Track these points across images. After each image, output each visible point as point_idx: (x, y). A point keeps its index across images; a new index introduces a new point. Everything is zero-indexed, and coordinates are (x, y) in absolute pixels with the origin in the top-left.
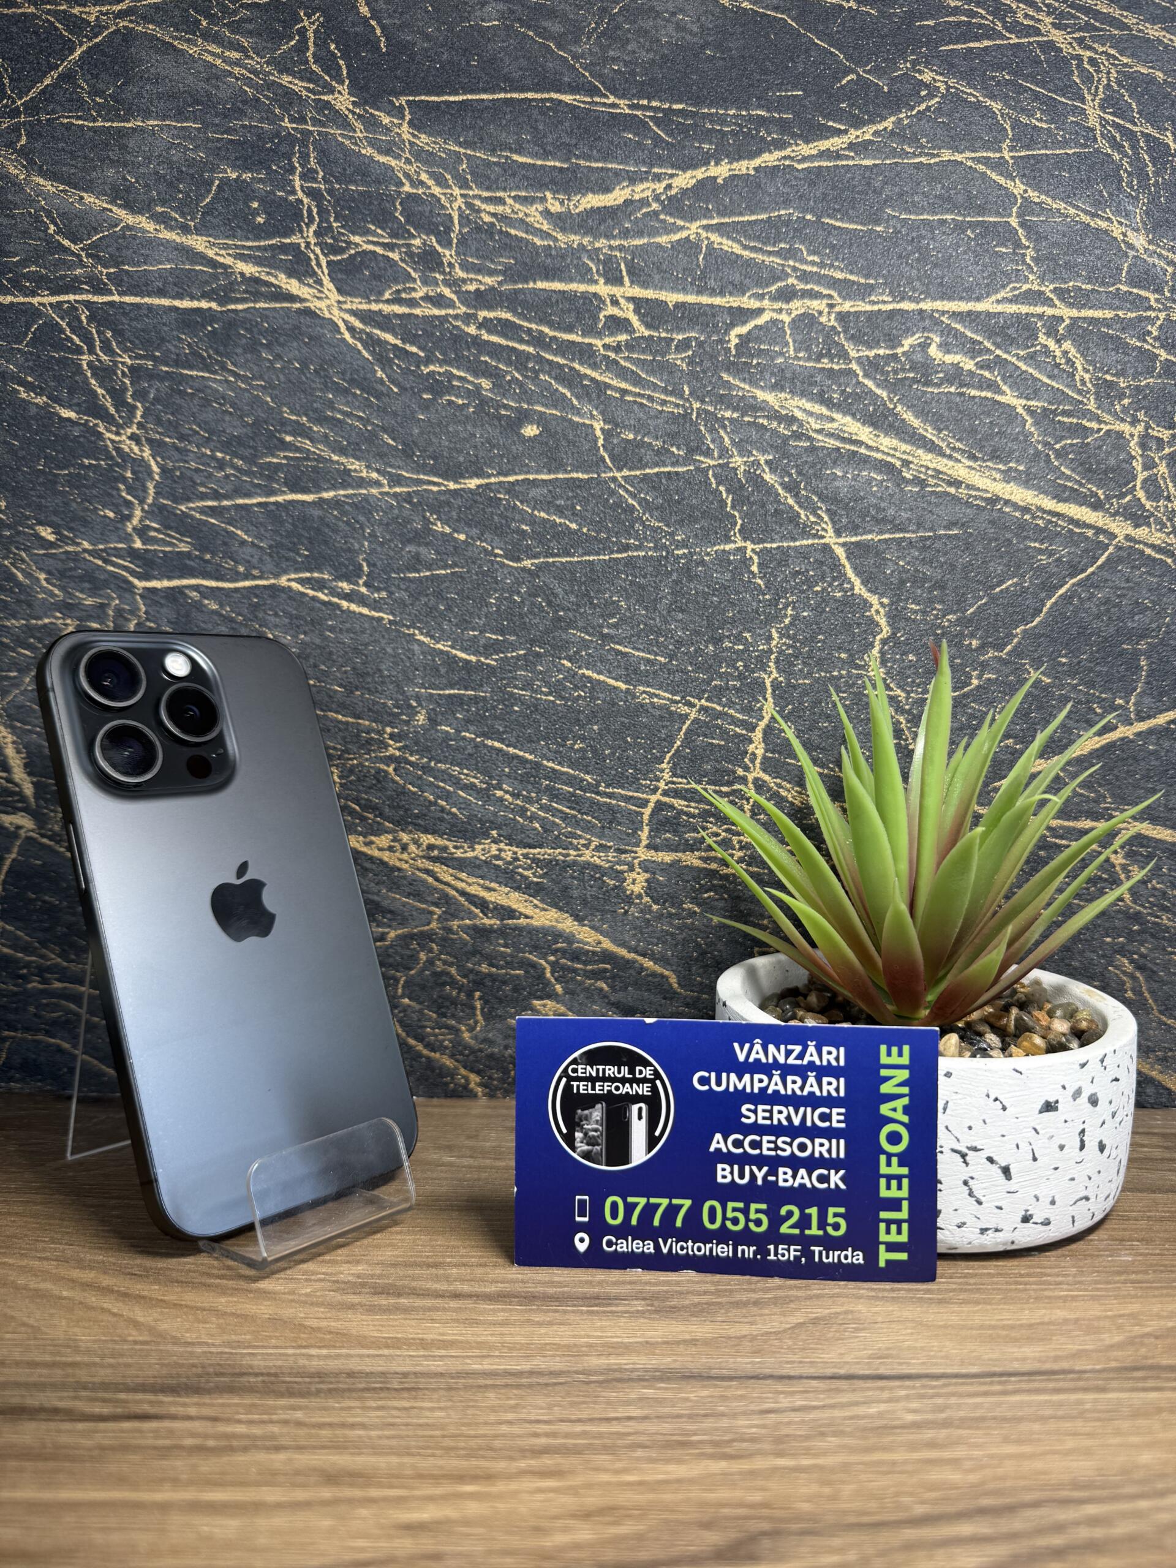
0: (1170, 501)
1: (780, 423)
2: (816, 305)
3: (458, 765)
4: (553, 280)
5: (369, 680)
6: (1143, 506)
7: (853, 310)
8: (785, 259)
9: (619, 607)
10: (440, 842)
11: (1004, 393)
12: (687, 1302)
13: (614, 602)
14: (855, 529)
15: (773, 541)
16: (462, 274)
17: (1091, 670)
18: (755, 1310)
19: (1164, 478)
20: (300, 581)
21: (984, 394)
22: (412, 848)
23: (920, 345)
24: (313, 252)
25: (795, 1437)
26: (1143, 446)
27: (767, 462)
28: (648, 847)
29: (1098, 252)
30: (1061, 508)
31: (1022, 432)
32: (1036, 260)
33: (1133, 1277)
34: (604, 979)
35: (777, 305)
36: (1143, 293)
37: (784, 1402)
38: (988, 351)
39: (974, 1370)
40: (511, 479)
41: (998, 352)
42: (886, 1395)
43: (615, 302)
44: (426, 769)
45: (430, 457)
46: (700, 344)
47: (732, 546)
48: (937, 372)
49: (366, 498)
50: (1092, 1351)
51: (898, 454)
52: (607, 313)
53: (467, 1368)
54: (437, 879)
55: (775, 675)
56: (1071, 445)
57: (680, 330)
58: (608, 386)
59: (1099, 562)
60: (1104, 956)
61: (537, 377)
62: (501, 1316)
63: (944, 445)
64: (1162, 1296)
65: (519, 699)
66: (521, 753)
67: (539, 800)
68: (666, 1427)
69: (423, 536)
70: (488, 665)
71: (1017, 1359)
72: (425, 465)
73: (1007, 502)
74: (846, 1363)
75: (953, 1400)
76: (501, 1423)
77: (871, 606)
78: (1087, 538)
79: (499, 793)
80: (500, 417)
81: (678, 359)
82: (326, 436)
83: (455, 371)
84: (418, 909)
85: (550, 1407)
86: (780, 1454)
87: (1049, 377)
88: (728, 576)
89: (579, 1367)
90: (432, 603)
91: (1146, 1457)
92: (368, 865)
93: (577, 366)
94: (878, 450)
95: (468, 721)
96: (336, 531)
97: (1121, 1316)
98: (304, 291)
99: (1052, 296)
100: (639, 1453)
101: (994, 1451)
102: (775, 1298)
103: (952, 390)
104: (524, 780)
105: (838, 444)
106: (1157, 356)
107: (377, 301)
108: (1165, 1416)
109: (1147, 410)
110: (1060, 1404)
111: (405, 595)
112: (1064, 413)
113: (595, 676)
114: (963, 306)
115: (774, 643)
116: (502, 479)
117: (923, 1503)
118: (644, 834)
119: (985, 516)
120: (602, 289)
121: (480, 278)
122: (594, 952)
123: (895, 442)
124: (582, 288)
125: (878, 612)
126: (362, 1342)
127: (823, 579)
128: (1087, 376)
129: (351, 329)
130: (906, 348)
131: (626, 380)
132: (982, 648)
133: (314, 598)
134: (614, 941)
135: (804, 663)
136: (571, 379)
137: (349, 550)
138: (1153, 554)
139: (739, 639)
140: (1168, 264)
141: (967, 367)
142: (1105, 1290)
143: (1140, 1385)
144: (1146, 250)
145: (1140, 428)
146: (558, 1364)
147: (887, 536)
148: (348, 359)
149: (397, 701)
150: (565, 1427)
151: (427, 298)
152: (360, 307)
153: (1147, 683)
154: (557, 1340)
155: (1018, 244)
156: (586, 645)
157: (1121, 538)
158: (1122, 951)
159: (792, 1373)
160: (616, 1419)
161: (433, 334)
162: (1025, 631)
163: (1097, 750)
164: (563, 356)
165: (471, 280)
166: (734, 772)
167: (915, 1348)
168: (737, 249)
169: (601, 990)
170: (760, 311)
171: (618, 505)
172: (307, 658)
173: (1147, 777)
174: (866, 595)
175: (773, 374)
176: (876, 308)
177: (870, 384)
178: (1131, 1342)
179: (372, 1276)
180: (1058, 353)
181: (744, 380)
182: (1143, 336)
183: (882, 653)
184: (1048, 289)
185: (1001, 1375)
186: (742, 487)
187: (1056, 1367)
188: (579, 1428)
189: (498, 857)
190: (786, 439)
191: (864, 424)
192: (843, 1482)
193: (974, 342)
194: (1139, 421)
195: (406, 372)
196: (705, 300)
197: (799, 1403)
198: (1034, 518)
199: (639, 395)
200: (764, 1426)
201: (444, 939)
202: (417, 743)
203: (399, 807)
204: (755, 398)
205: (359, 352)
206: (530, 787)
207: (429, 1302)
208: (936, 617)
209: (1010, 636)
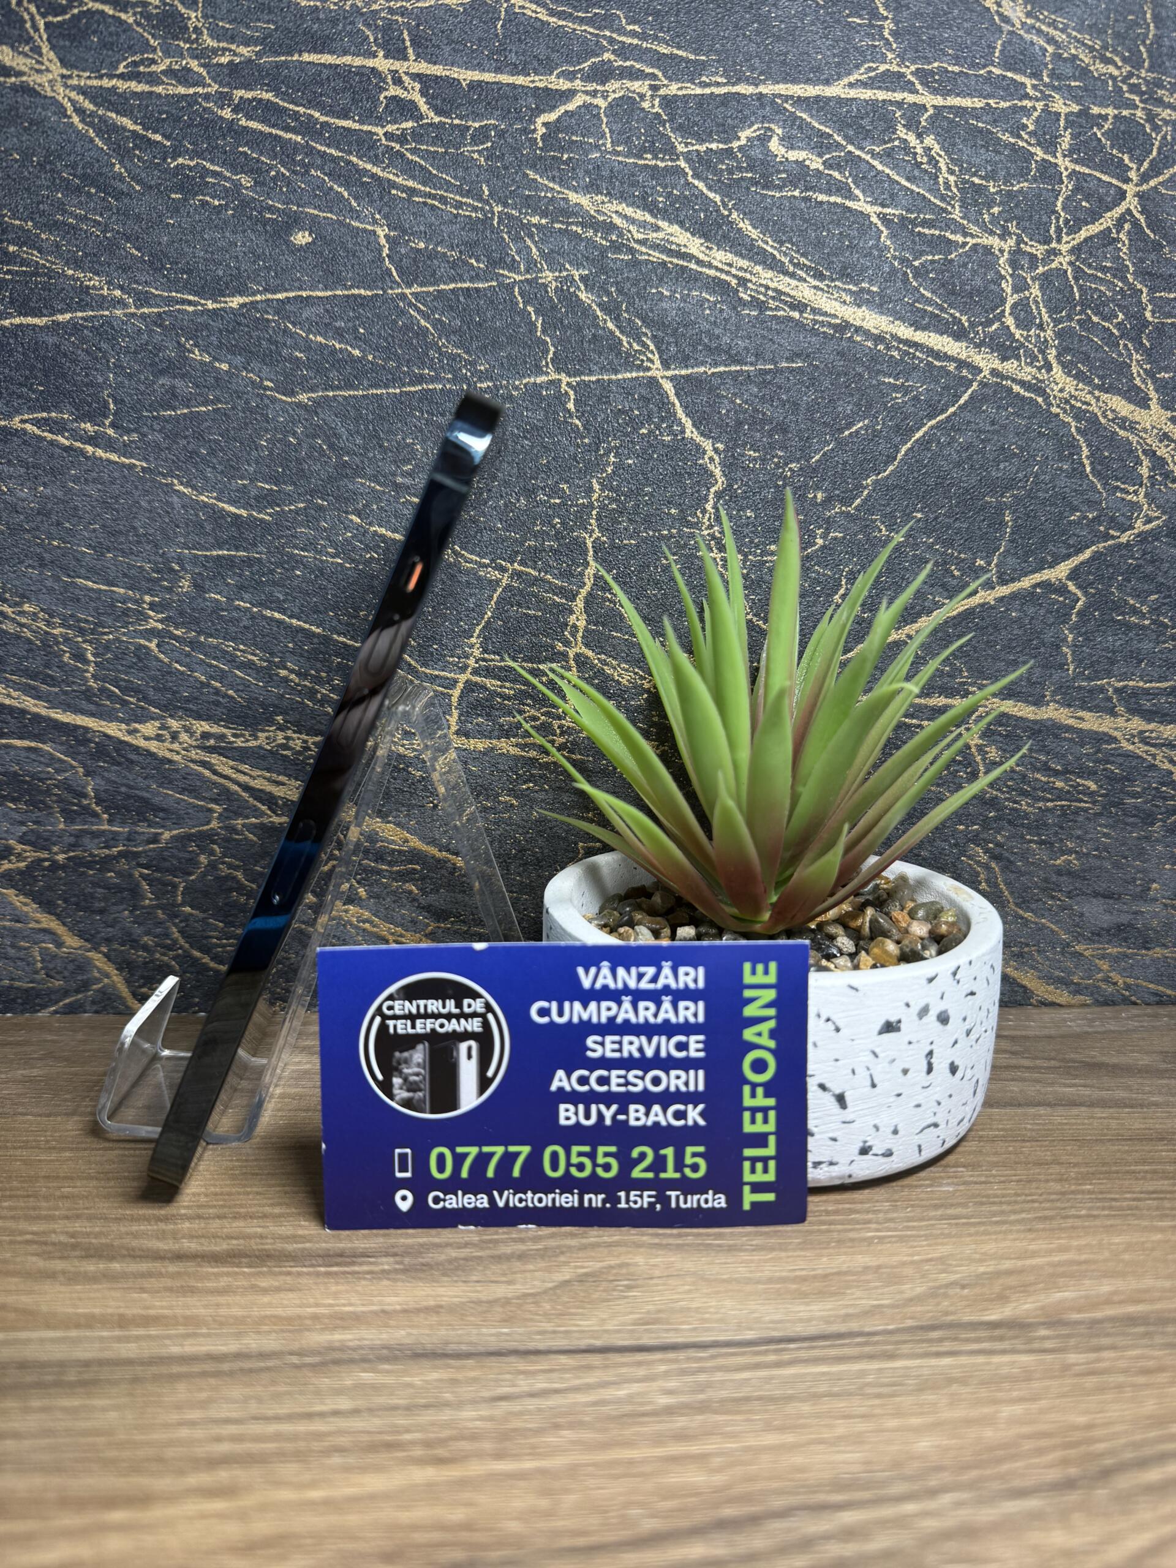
0: (1043, 329)
1: (596, 231)
2: (639, 86)
3: (233, 640)
4: (322, 52)
5: (122, 539)
6: (1012, 335)
7: (680, 93)
8: (599, 29)
9: (413, 452)
10: (215, 729)
11: (856, 199)
12: (443, 1257)
13: (408, 445)
14: (685, 361)
15: (591, 373)
16: (211, 43)
17: (949, 527)
18: (517, 1265)
19: (1036, 303)
20: (37, 423)
21: (833, 199)
22: (184, 737)
23: (759, 138)
24: (27, 9)
25: (523, 1432)
26: (1014, 263)
27: (582, 277)
28: (457, 733)
29: (966, 25)
30: (920, 337)
31: (876, 246)
32: (894, 33)
33: (950, 1211)
34: (411, 880)
35: (591, 87)
36: (1019, 78)
37: (524, 1385)
38: (838, 145)
39: (750, 1335)
40: (280, 296)
41: (850, 148)
42: (641, 1372)
43: (398, 81)
44: (193, 644)
45: (183, 272)
46: (501, 134)
47: (544, 378)
48: (779, 172)
49: (108, 322)
50: (887, 1306)
51: (734, 271)
52: (387, 93)
53: (164, 1352)
54: (215, 772)
55: (597, 534)
56: (933, 262)
57: (477, 116)
58: (394, 185)
59: (962, 401)
60: (956, 845)
61: (307, 172)
62: (223, 1282)
63: (786, 260)
64: (977, 1233)
65: (300, 562)
66: (307, 626)
67: (329, 681)
68: (375, 1423)
69: (178, 367)
70: (262, 521)
71: (801, 1320)
72: (177, 280)
73: (858, 330)
74: (606, 1331)
75: (719, 1376)
76: (181, 1424)
77: (704, 452)
78: (948, 373)
79: (283, 673)
80: (266, 222)
81: (473, 152)
82: (58, 246)
83: (208, 165)
84: (195, 806)
85: (246, 1400)
86: (499, 1456)
87: (908, 179)
88: (540, 415)
89: (295, 1346)
90: (190, 448)
91: (924, 1444)
92: (133, 757)
93: (354, 159)
94: (710, 266)
95: (241, 587)
96: (74, 361)
97: (931, 1260)
98: (20, 63)
99: (913, 79)
100: (336, 1460)
101: (752, 1442)
102: (546, 1249)
103: (796, 193)
104: (313, 656)
105: (664, 257)
106: (1032, 155)
107: (111, 77)
108: (955, 1387)
109: (1019, 220)
110: (839, 1377)
111: (159, 437)
112: (925, 223)
113: (389, 534)
114: (811, 91)
115: (596, 496)
116: (270, 296)
117: (653, 1516)
118: (453, 719)
119: (832, 346)
120: (382, 63)
121: (233, 47)
122: (400, 852)
123: (730, 257)
124: (358, 61)
125: (711, 459)
126: (51, 1321)
127: (650, 417)
128: (952, 179)
129: (79, 111)
130: (743, 142)
131: (414, 178)
132: (828, 501)
133: (52, 443)
134: (422, 839)
135: (630, 520)
136: (350, 176)
137: (90, 384)
138: (1022, 392)
139: (555, 491)
140: (1048, 42)
141: (813, 166)
142: (919, 1228)
143: (934, 1349)
144: (1023, 24)
145: (1011, 242)
146: (271, 1343)
147: (722, 369)
148: (78, 149)
149: (155, 563)
150: (256, 1428)
151: (169, 72)
152: (90, 83)
153: (1011, 541)
154: (280, 1312)
155: (874, 14)
156: (377, 497)
157: (986, 373)
158: (976, 839)
159: (541, 1346)
160: (322, 1415)
161: (179, 119)
162: (876, 482)
163: (954, 617)
164: (337, 148)
165: (224, 50)
166: (553, 647)
167: (689, 1309)
168: (544, 17)
169: (410, 892)
170: (571, 94)
171: (407, 328)
172: (48, 515)
173: (1008, 648)
174: (699, 439)
175: (587, 172)
176: (707, 91)
177: (701, 185)
178: (934, 1294)
179: (88, 1234)
180: (919, 150)
181: (553, 179)
182: (1017, 130)
183: (715, 507)
184: (908, 70)
185: (780, 1340)
186: (554, 307)
187: (842, 1328)
188: (272, 1428)
189: (285, 747)
190: (603, 251)
191: (693, 234)
192: (567, 1491)
193: (822, 135)
194: (1010, 234)
195: (150, 166)
196: (505, 79)
197: (541, 1384)
198: (888, 348)
199: (430, 195)
200: (490, 1419)
201: (227, 840)
202: (182, 613)
203: (165, 689)
204: (566, 200)
205: (92, 141)
206: (319, 665)
207: (144, 1266)
208: (777, 465)
209: (860, 487)
